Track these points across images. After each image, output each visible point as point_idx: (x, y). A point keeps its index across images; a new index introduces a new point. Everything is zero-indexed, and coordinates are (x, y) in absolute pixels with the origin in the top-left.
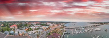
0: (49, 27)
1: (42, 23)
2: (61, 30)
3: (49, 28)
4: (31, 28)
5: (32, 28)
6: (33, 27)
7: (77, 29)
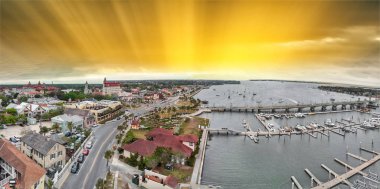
0: (119, 103)
1: (68, 91)
2: (188, 120)
3: (119, 108)
4: (13, 112)
5: (20, 107)
6: (23, 104)
7: (268, 115)
